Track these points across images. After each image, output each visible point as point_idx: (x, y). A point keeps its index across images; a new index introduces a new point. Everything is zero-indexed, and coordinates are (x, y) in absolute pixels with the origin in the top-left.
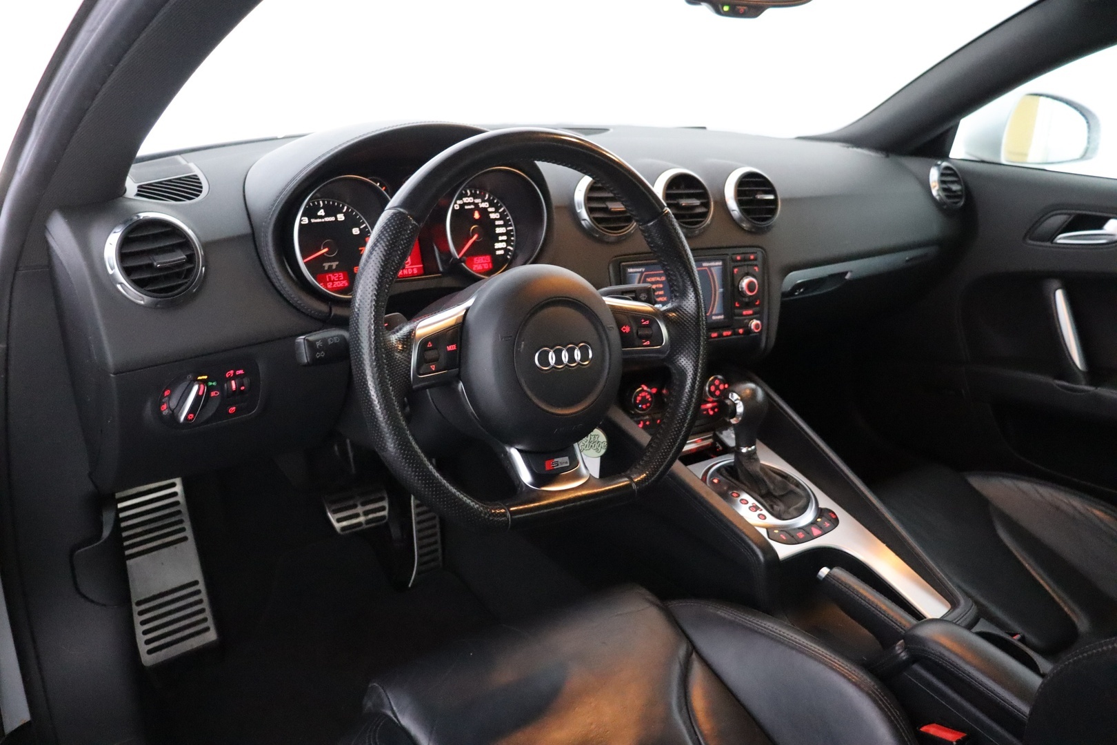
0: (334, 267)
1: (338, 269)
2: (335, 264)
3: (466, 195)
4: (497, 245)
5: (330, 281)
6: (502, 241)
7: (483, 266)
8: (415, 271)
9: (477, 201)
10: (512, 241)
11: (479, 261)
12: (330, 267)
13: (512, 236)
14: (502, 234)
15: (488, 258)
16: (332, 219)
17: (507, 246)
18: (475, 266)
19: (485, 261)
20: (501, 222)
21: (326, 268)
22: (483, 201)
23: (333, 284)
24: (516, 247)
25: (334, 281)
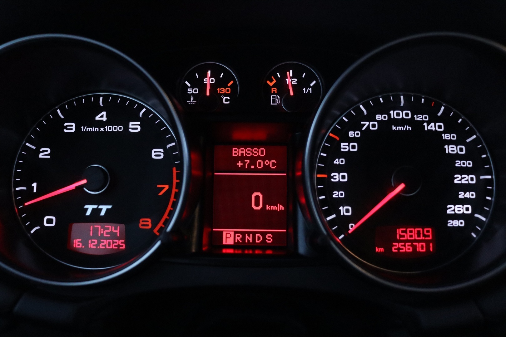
0: (103, 213)
1: (110, 218)
2: (104, 208)
3: (396, 106)
4: (453, 209)
5: (95, 236)
6: (464, 201)
7: (414, 247)
8: (269, 239)
9: (419, 118)
10: (488, 203)
11: (407, 237)
12: (96, 212)
13: (490, 193)
14: (466, 188)
15: (429, 232)
16: (119, 128)
17: (474, 212)
18: (397, 245)
19: (422, 238)
20: (468, 164)
21: (88, 213)
22: (434, 119)
23: (99, 242)
24: (493, 218)
25: (102, 237)
